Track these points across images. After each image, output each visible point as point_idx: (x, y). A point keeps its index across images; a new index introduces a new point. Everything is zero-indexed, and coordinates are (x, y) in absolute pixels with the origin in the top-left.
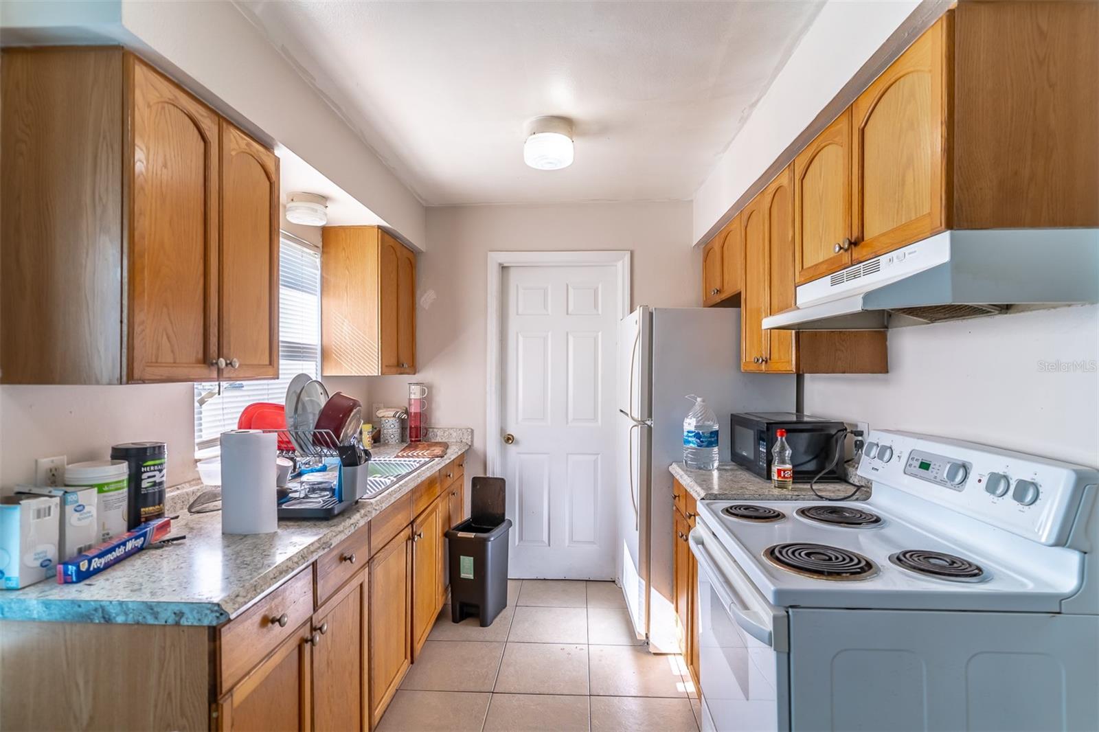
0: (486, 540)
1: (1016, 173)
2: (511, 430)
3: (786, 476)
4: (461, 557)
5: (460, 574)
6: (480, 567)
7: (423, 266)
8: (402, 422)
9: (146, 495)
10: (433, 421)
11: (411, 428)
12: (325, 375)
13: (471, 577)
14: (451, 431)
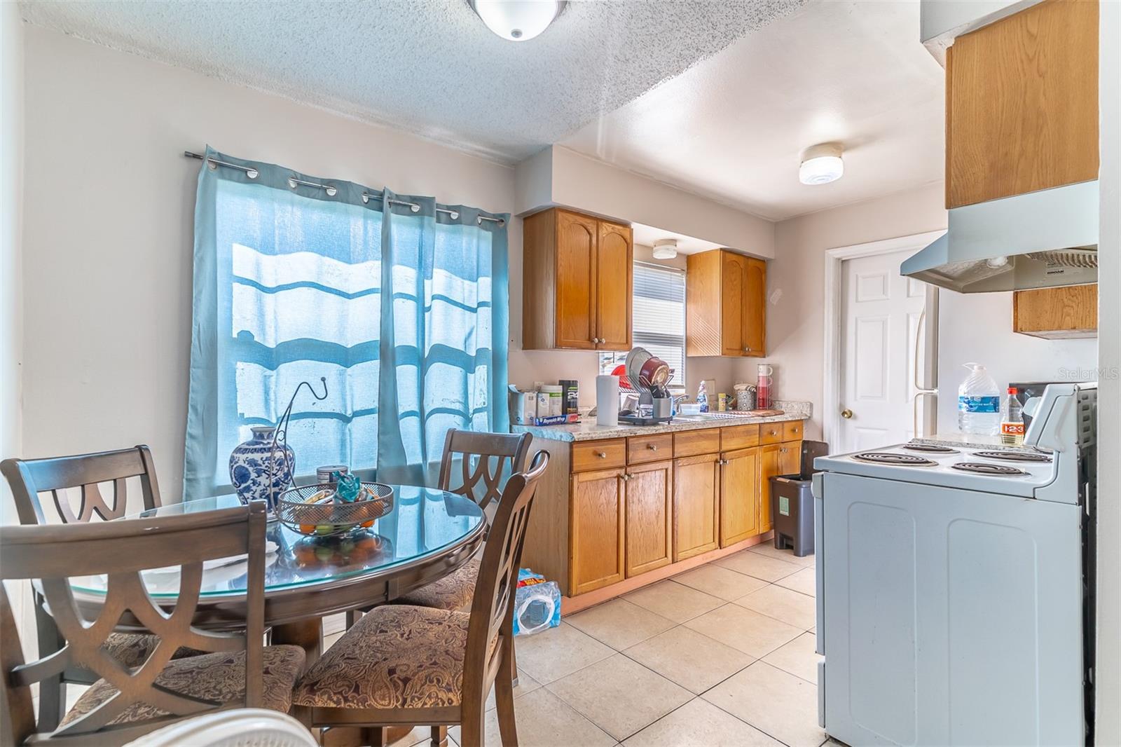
0: (800, 486)
1: (1006, 154)
2: (850, 406)
3: (1010, 430)
4: (781, 498)
5: (779, 511)
6: (794, 507)
7: (772, 271)
8: (754, 394)
9: (570, 402)
10: (780, 395)
11: (759, 399)
12: (688, 356)
13: (787, 514)
14: (793, 404)
